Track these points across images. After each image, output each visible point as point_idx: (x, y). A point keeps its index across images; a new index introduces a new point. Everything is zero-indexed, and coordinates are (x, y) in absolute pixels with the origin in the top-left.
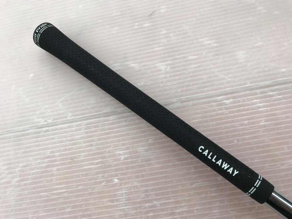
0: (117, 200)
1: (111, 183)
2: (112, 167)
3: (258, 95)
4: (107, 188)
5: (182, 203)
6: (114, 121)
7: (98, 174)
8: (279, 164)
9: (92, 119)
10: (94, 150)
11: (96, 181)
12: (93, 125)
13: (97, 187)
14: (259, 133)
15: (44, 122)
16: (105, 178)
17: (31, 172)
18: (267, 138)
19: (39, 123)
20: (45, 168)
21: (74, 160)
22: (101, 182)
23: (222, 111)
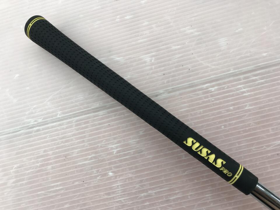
0: (113, 193)
1: (107, 177)
2: (106, 161)
3: (242, 81)
4: (102, 182)
5: (176, 191)
6: (103, 116)
7: (92, 169)
8: (265, 146)
9: (82, 115)
10: (87, 146)
11: (91, 176)
12: (83, 121)
13: (93, 181)
14: (245, 118)
15: (34, 122)
16: (100, 172)
17: (26, 172)
18: (253, 122)
19: (29, 123)
20: (39, 168)
21: (67, 157)
22: (96, 177)
23: (208, 99)
